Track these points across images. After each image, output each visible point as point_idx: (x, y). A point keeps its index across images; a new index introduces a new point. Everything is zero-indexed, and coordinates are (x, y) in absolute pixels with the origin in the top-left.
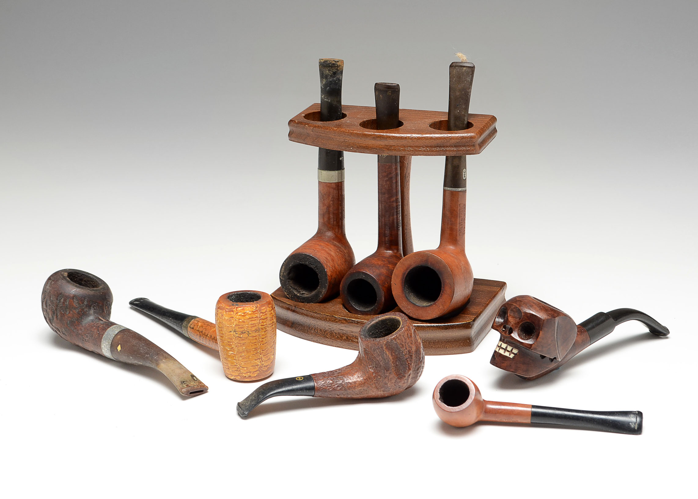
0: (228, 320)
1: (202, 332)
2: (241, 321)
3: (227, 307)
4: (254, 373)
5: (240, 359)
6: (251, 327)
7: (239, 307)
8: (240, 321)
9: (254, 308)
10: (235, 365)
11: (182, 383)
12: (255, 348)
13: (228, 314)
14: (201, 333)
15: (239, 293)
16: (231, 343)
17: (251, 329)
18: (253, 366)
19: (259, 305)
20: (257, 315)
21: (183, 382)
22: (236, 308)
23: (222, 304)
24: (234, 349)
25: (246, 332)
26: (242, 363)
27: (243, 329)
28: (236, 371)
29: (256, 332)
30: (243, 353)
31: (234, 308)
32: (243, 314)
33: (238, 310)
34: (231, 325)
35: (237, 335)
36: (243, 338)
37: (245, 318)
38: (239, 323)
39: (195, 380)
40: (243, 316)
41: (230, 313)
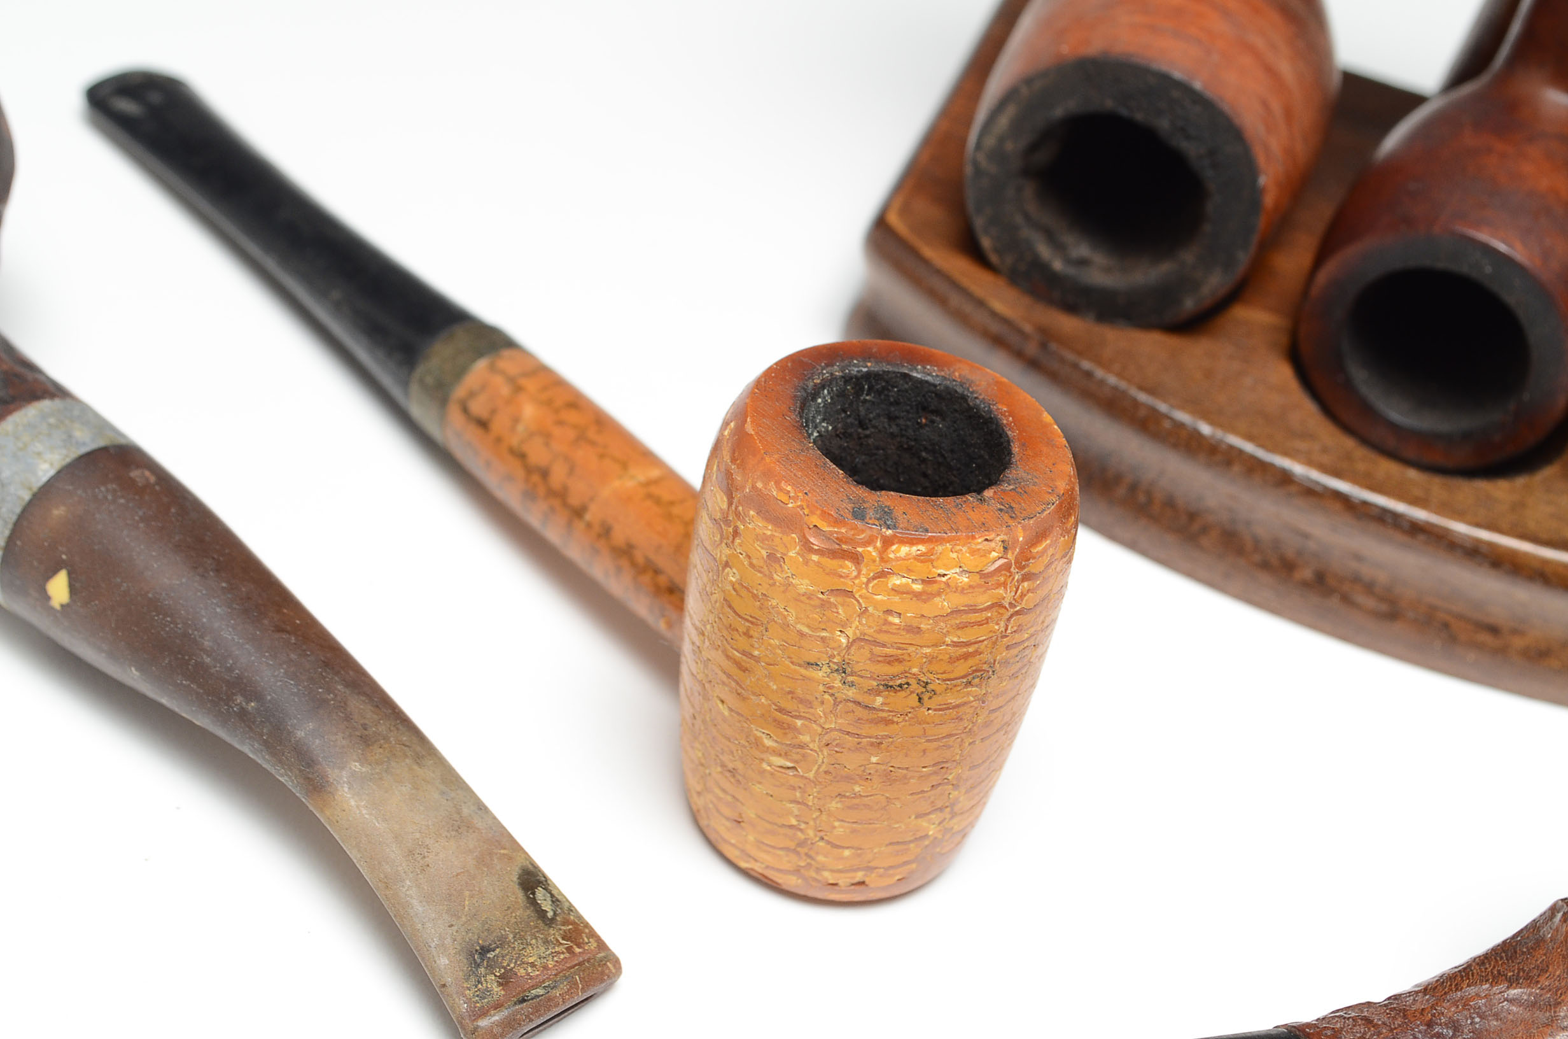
0: (809, 596)
1: (545, 474)
2: (896, 620)
3: (815, 520)
4: (891, 872)
5: (834, 805)
6: (953, 660)
7: (903, 542)
8: (891, 624)
9: (994, 554)
10: (791, 827)
11: (478, 966)
12: (934, 765)
13: (818, 564)
14: (536, 478)
15: (854, 371)
16: (799, 723)
17: (949, 668)
18: (898, 843)
19: (1024, 528)
20: (1001, 591)
21: (484, 950)
22: (879, 544)
23: (781, 490)
24: (804, 756)
25: (914, 685)
26: (834, 827)
27: (896, 669)
28: (787, 849)
29: (969, 683)
30: (856, 783)
31: (870, 542)
32: (917, 587)
33: (892, 556)
34: (824, 634)
35: (851, 693)
36: (884, 715)
37: (927, 609)
38: (880, 631)
39: (542, 914)
40: (918, 595)
41: (830, 563)
